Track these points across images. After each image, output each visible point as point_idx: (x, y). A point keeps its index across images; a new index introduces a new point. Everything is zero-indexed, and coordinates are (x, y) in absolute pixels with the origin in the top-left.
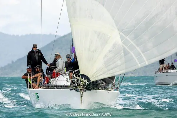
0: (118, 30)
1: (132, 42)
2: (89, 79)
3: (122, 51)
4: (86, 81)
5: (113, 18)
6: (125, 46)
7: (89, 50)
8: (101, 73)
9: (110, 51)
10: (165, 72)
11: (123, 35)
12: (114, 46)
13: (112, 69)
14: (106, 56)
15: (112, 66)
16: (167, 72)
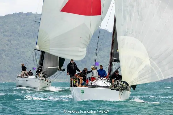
0: (149, 57)
1: (157, 65)
2: (128, 84)
3: (150, 70)
4: (126, 85)
5: (147, 50)
6: (152, 67)
7: (130, 67)
8: (136, 81)
9: (143, 69)
10: (25, 78)
11: (152, 60)
12: (146, 66)
13: (143, 80)
14: (140, 72)
15: (143, 78)
16: (27, 77)
